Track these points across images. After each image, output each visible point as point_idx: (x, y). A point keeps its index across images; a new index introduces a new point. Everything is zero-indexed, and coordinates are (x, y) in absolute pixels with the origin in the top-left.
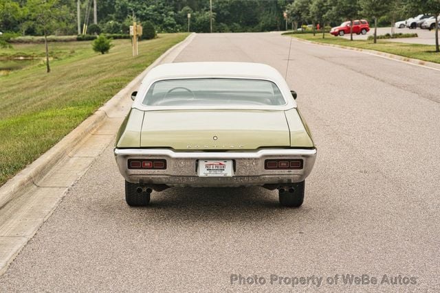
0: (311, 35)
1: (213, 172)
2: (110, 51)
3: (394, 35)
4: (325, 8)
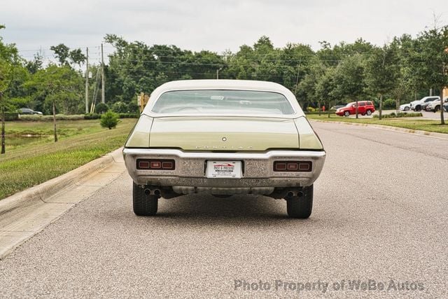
0: (318, 116)
1: (221, 173)
2: (117, 126)
3: (399, 114)
4: (331, 87)
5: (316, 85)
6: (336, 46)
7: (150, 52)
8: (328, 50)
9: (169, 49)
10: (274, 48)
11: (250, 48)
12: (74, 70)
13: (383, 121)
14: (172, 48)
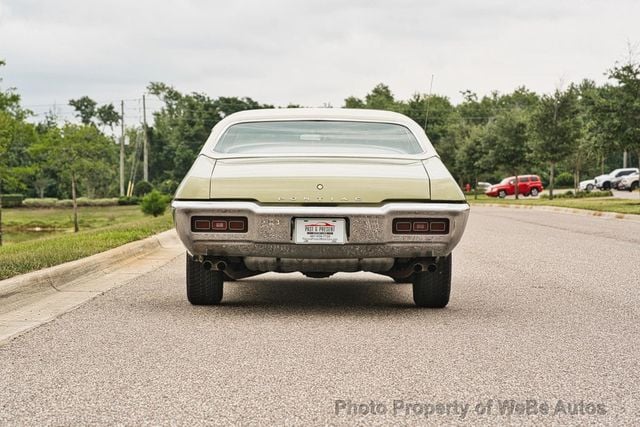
1: (316, 236)
3: (578, 193)
4: (477, 155)
5: (456, 151)
6: (485, 98)
7: (214, 107)
8: (474, 102)
9: (241, 102)
10: (395, 101)
11: (360, 101)
12: (103, 134)
13: (554, 201)
14: (245, 101)
